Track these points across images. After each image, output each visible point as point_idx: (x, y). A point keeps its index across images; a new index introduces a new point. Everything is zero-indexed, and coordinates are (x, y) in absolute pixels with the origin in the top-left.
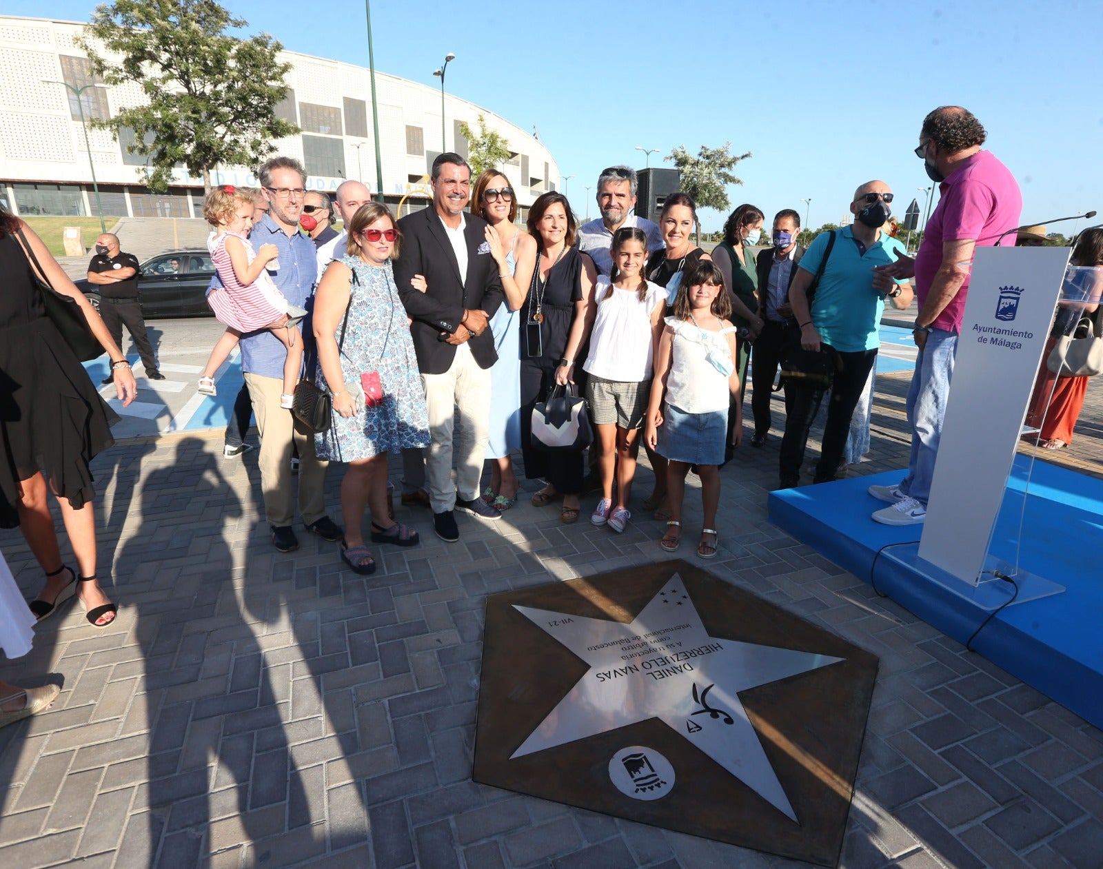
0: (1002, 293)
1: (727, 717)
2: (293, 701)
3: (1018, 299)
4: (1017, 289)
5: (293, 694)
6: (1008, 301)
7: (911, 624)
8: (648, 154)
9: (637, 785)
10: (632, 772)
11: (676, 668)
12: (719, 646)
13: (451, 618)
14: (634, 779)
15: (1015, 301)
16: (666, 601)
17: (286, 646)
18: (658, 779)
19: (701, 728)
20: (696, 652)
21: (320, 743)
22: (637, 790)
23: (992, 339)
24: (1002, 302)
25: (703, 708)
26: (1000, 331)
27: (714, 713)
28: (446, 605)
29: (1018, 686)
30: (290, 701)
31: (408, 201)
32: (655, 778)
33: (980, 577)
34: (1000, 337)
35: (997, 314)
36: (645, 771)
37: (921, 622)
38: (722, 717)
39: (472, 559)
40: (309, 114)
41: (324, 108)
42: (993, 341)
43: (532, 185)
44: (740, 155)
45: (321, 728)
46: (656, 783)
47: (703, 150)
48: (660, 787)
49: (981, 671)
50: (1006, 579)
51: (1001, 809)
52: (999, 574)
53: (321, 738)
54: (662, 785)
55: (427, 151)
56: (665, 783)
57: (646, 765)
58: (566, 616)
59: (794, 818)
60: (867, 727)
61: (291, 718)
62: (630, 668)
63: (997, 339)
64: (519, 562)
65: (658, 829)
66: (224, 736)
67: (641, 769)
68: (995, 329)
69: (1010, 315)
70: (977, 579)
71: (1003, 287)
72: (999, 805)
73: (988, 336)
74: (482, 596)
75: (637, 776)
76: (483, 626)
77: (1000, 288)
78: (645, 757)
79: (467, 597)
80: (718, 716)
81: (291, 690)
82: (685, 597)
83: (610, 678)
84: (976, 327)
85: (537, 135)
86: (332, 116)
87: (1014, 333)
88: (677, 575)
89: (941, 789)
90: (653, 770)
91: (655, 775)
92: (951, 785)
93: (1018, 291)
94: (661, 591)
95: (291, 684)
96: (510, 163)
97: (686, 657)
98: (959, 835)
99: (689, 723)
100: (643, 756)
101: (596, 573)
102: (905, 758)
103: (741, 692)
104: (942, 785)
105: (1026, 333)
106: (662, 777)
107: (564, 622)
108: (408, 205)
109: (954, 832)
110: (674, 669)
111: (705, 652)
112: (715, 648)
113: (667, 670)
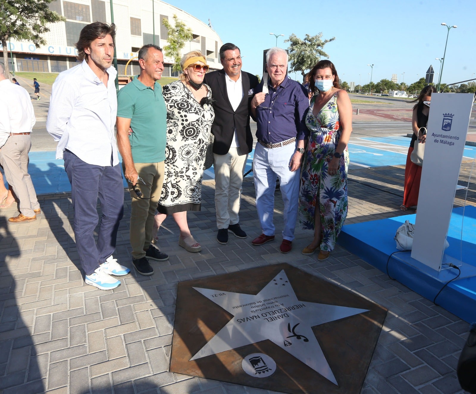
0: (444, 117)
1: (305, 339)
2: (70, 337)
3: (451, 120)
4: (451, 115)
5: (70, 334)
6: (447, 121)
7: (407, 293)
8: (277, 37)
9: (256, 371)
10: (254, 365)
11: (280, 316)
12: (304, 305)
13: (158, 294)
14: (255, 368)
15: (451, 121)
16: (276, 284)
17: (65, 310)
18: (267, 368)
19: (291, 344)
20: (291, 308)
21: (86, 357)
22: (256, 373)
23: (441, 140)
24: (444, 122)
25: (294, 335)
26: (444, 137)
27: (299, 337)
28: (156, 288)
29: (459, 321)
30: (69, 337)
31: (132, 63)
32: (266, 367)
33: (441, 266)
34: (444, 139)
35: (442, 128)
36: (261, 364)
37: (412, 292)
38: (303, 338)
39: (170, 264)
40: (69, 9)
41: (79, 5)
42: (442, 142)
43: (208, 55)
44: (329, 39)
45: (86, 350)
46: (266, 370)
47: (307, 37)
48: (268, 371)
49: (441, 315)
50: (455, 267)
51: (442, 377)
52: (451, 265)
53: (86, 354)
54: (269, 370)
55: (143, 33)
56: (271, 370)
57: (261, 361)
58: (222, 292)
59: (336, 383)
60: (378, 342)
61: (69, 346)
62: (255, 316)
63: (443, 140)
64: (196, 265)
65: (266, 390)
66: (31, 356)
67: (259, 364)
68: (442, 135)
69: (448, 128)
70: (440, 267)
71: (445, 114)
72: (441, 376)
73: (439, 139)
74: (176, 283)
75: (256, 366)
76: (176, 298)
77: (443, 114)
78: (261, 358)
79: (167, 283)
80: (300, 338)
81: (69, 332)
82: (287, 282)
83: (244, 321)
84: (433, 135)
85: (210, 25)
86: (84, 10)
87: (451, 137)
88: (283, 271)
89: (412, 369)
90: (265, 364)
91: (266, 366)
92: (417, 367)
93: (451, 116)
94: (274, 279)
95: (69, 329)
96: (194, 41)
97: (286, 311)
98: (419, 389)
99: (285, 342)
100: (260, 357)
101: (239, 270)
102: (396, 355)
103: (314, 326)
104: (413, 367)
105: (456, 137)
106: (269, 367)
107: (220, 295)
108: (132, 66)
109: (416, 388)
110: (279, 316)
111: (296, 308)
112: (301, 306)
113: (275, 317)
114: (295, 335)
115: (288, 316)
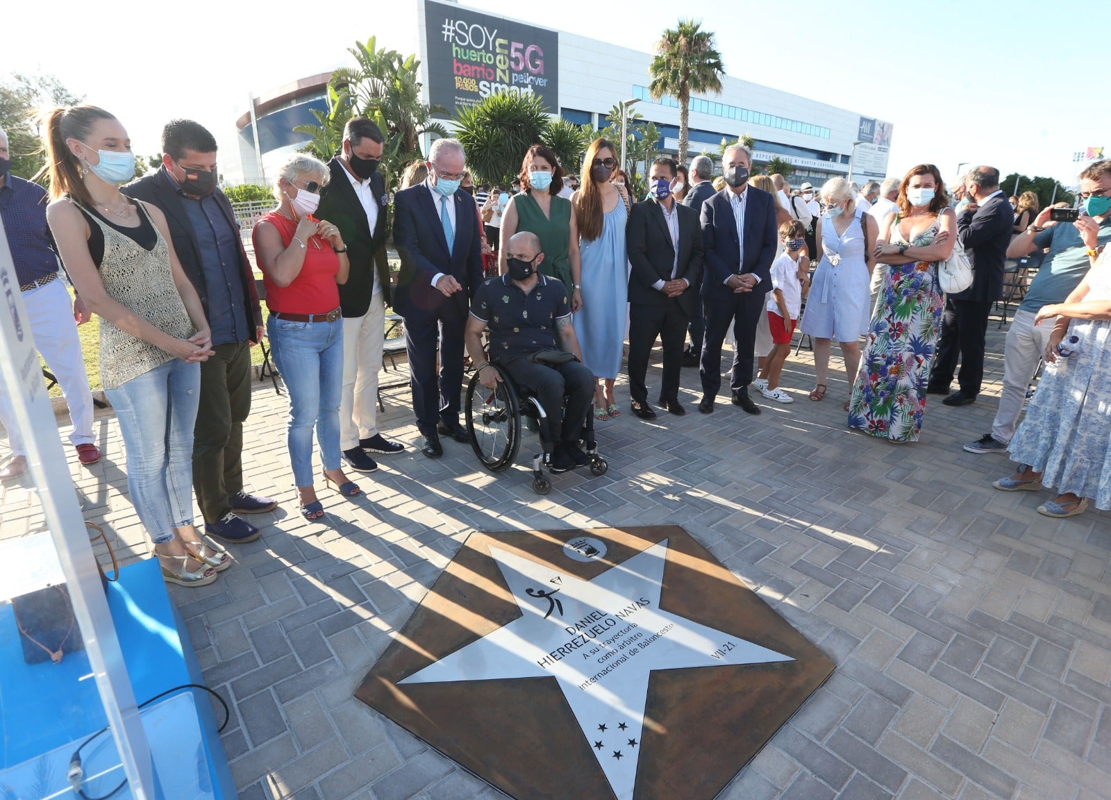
1: (532, 593)
9: (585, 543)
19: (551, 579)
20: (566, 650)
25: (550, 596)
27: (541, 594)
38: (535, 593)
57: (584, 553)
62: (624, 616)
67: (585, 550)
75: (587, 547)
80: (539, 592)
91: (576, 550)
97: (575, 641)
99: (560, 583)
100: (587, 557)
103: (519, 617)
110: (583, 625)
111: (557, 653)
112: (546, 661)
113: (589, 622)
114: (548, 596)
115: (566, 629)
